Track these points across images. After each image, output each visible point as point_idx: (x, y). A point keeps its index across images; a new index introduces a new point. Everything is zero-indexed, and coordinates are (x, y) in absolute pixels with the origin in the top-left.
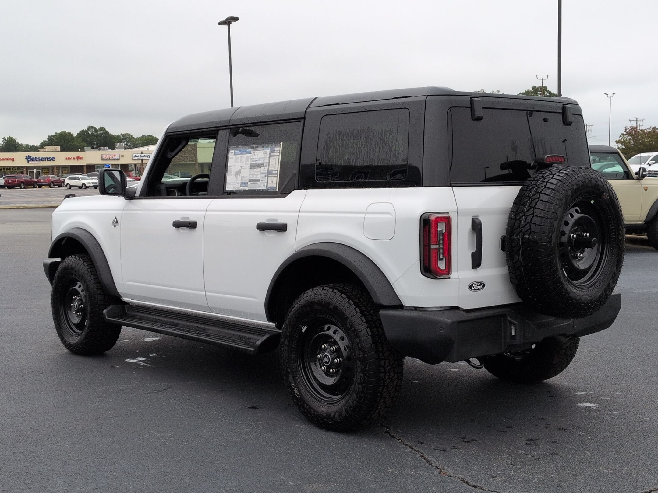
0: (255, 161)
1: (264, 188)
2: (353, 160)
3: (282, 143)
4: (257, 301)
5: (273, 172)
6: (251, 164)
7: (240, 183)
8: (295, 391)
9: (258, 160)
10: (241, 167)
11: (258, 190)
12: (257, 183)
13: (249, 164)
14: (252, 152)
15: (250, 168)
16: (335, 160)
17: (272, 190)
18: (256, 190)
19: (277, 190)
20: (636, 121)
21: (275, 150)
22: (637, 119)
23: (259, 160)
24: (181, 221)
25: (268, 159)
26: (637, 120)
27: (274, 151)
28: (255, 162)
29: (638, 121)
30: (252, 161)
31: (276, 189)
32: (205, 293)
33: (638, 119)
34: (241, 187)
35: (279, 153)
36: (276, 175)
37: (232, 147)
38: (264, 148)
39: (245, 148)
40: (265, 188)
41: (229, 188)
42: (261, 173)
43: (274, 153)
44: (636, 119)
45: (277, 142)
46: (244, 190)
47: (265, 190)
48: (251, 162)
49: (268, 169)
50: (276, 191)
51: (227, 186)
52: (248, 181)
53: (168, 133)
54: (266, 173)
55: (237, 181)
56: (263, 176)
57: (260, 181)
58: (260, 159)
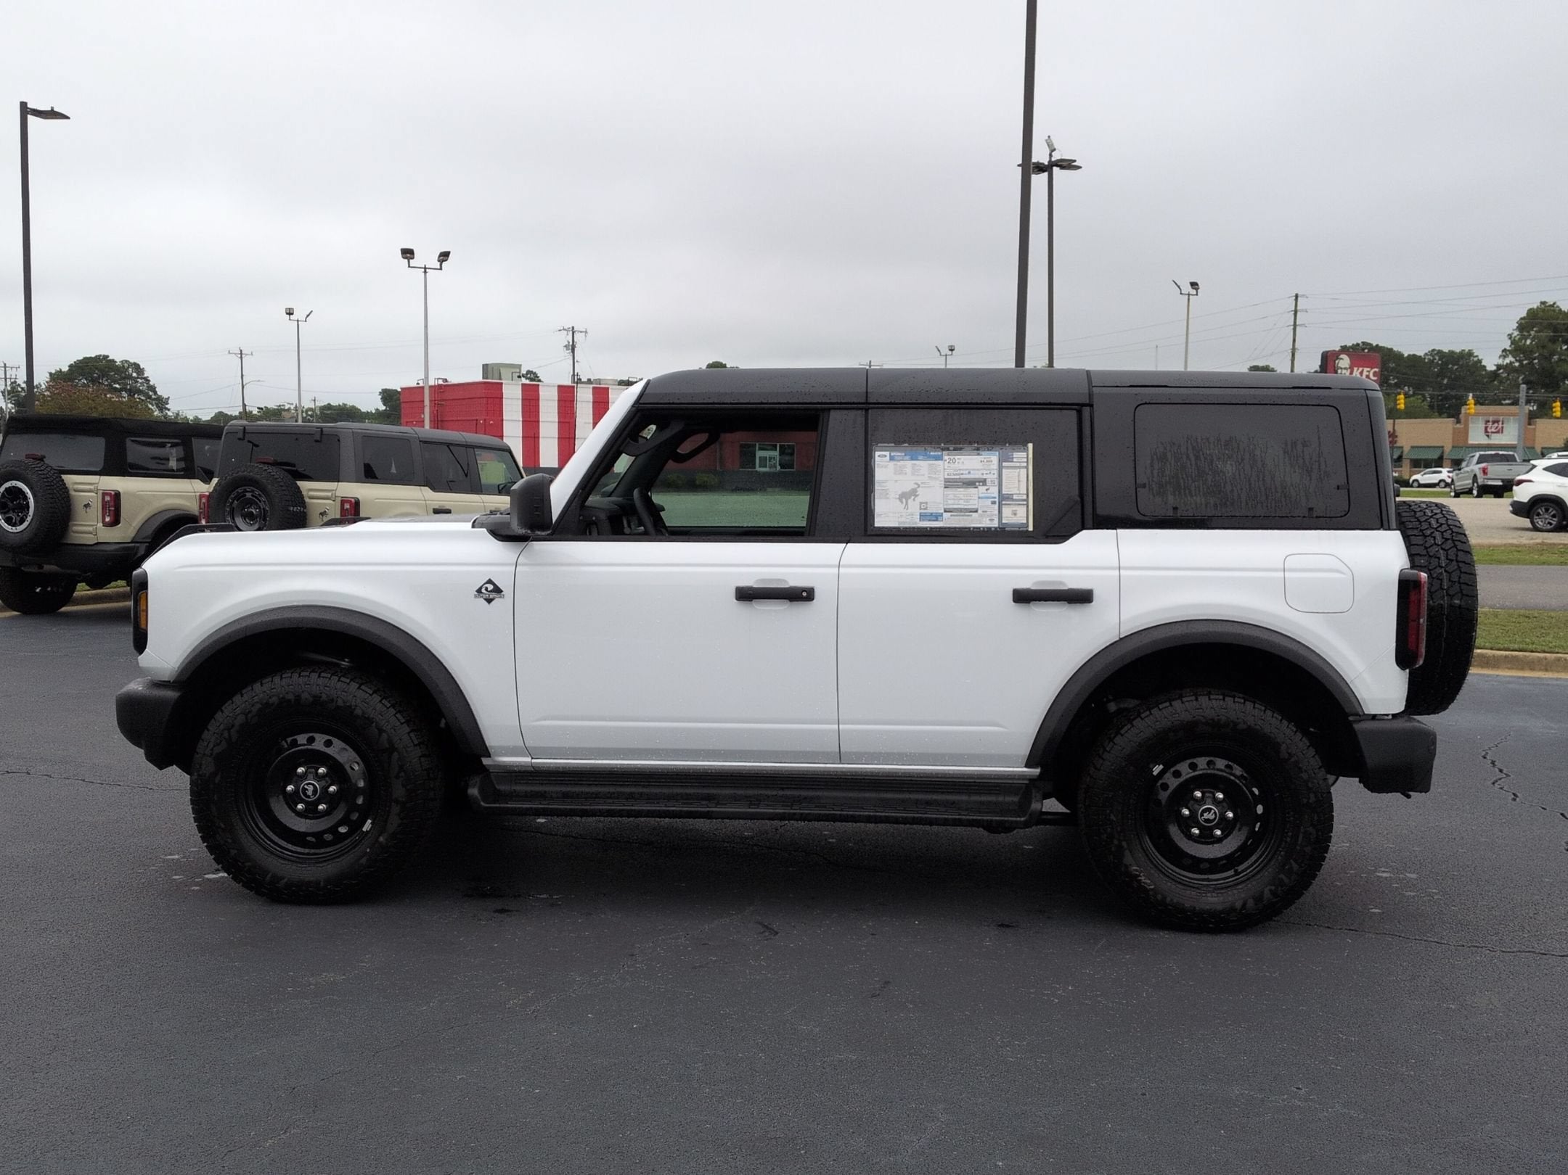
0: (959, 474)
1: (995, 524)
2: (1226, 482)
3: (1030, 446)
4: (1006, 730)
5: (1015, 497)
6: (945, 479)
7: (918, 514)
8: (1140, 878)
9: (967, 472)
10: (916, 484)
11: (974, 528)
12: (971, 515)
13: (942, 479)
14: (946, 458)
15: (945, 487)
16: (1182, 481)
17: (1018, 529)
18: (969, 528)
19: (1031, 528)
20: (3, 369)
21: (1014, 456)
22: (5, 364)
23: (969, 473)
24: (755, 586)
25: (996, 472)
26: (5, 367)
27: (1013, 458)
28: (958, 477)
29: (7, 369)
30: (948, 475)
31: (1028, 527)
32: (837, 726)
33: (7, 365)
34: (921, 523)
35: (1027, 462)
36: (1025, 503)
37: (879, 445)
38: (981, 452)
39: (923, 448)
40: (997, 526)
41: (880, 521)
42: (979, 498)
43: (1012, 462)
44: (3, 365)
45: (1020, 443)
46: (931, 528)
47: (996, 528)
48: (946, 477)
49: (1000, 491)
50: (1027, 531)
51: (876, 520)
52: (942, 511)
53: (641, 404)
54: (995, 498)
55: (909, 511)
56: (988, 502)
57: (980, 511)
58: (972, 472)
